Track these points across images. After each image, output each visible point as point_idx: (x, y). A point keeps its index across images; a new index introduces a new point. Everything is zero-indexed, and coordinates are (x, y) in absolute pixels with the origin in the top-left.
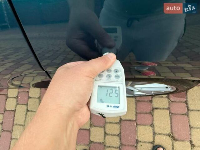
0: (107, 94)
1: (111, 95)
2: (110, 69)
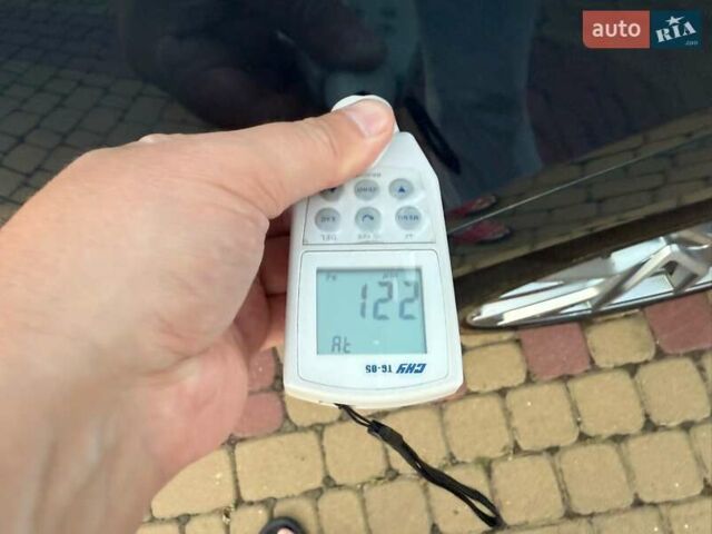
0: (363, 307)
1: (382, 309)
2: (372, 178)
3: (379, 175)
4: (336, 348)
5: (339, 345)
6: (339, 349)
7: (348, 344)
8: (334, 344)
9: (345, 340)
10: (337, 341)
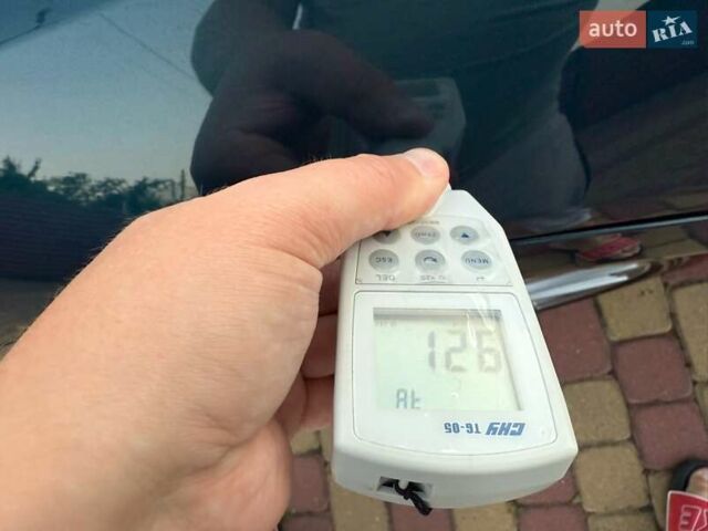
0: (432, 356)
1: (456, 360)
2: (430, 225)
3: (437, 223)
4: (402, 404)
5: (405, 399)
6: (405, 406)
7: (418, 400)
8: (399, 401)
9: (413, 393)
10: (402, 395)
